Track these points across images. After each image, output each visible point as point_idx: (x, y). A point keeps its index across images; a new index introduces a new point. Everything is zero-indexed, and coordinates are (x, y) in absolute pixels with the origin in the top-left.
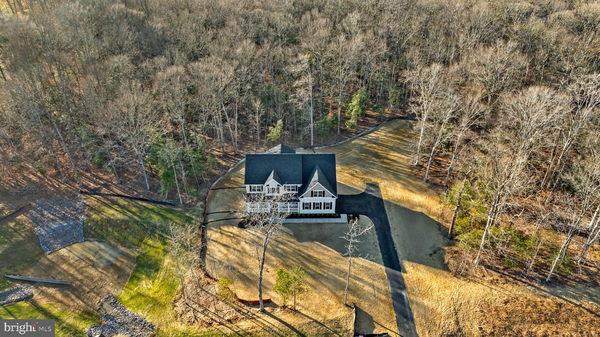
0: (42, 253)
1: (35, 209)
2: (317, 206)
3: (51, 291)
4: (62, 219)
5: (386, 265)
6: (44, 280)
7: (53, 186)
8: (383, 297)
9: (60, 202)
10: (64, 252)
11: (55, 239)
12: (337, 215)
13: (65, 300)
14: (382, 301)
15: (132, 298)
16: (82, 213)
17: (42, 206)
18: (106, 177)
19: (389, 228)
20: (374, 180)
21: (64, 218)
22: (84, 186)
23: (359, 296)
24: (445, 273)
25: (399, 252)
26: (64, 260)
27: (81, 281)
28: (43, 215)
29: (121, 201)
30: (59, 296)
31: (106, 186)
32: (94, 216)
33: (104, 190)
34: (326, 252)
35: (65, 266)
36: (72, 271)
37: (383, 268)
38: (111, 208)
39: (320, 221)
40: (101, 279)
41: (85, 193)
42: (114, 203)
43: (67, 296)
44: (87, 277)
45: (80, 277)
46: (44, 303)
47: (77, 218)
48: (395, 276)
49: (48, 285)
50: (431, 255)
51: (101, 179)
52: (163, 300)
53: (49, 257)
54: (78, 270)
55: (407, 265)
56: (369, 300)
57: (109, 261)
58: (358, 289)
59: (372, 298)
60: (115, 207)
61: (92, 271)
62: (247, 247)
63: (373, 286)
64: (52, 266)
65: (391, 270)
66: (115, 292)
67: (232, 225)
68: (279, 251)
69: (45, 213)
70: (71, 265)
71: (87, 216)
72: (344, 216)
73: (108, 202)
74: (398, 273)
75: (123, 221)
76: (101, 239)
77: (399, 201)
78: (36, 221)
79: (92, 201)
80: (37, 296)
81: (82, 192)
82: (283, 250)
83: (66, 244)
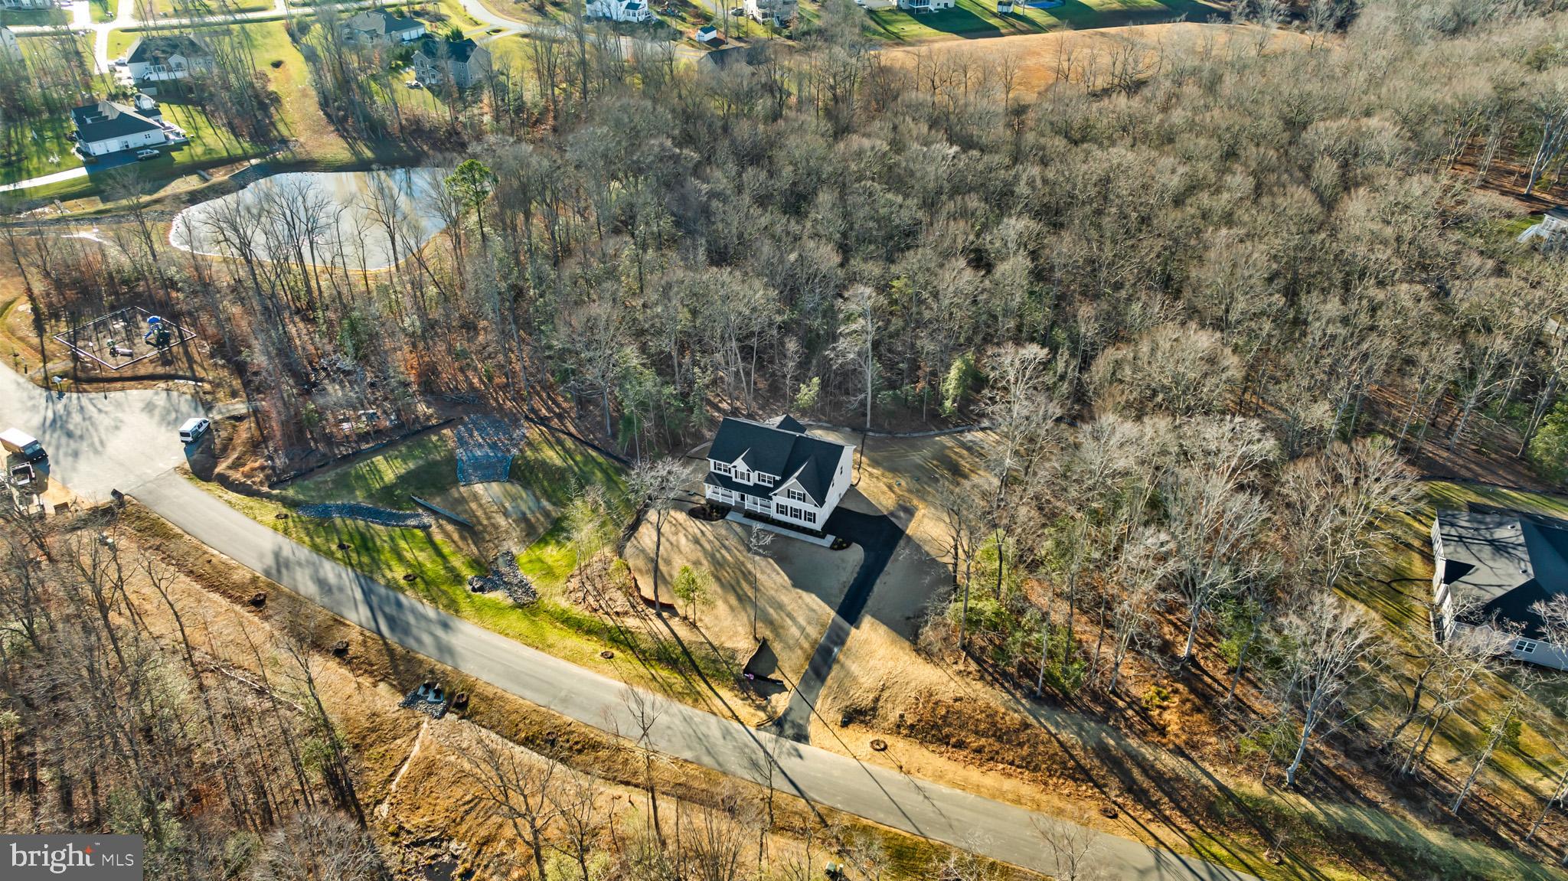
0: (455, 482)
1: (465, 425)
2: (796, 513)
3: (450, 528)
4: (491, 447)
5: (839, 612)
6: (447, 513)
7: (496, 400)
8: (806, 645)
9: (497, 425)
10: (479, 488)
11: (475, 469)
12: (820, 535)
13: (460, 543)
14: (801, 648)
15: (530, 561)
16: (516, 446)
17: (474, 423)
18: (565, 405)
19: (881, 570)
20: (915, 502)
21: (494, 446)
22: (533, 410)
23: (777, 635)
24: (907, 644)
25: (870, 603)
26: (476, 497)
27: (485, 527)
28: (471, 436)
29: (569, 443)
30: (456, 536)
31: (560, 417)
32: (529, 453)
33: (556, 421)
34: (774, 575)
35: (474, 506)
36: (479, 513)
37: (833, 614)
38: (552, 447)
39: (793, 534)
40: (507, 532)
41: (532, 420)
42: (560, 442)
43: (463, 538)
44: (493, 525)
45: (485, 522)
46: (438, 538)
47: (509, 451)
48: (841, 628)
49: (450, 520)
50: (908, 618)
51: (559, 406)
52: (557, 571)
53: (462, 489)
54: (486, 513)
55: (867, 622)
56: (786, 643)
57: (524, 514)
58: (782, 627)
59: (791, 642)
60: (558, 448)
61: (501, 521)
62: (683, 541)
63: (803, 630)
64: (462, 500)
65: (841, 621)
66: (514, 550)
67: (682, 510)
68: (718, 555)
69: (476, 434)
70: (481, 506)
71: (521, 451)
72: (830, 539)
73: (552, 440)
74: (846, 625)
75: (559, 468)
76: (526, 485)
77: (925, 541)
78: (462, 442)
79: (533, 433)
80: (434, 529)
81: (527, 418)
82: (723, 557)
83: (486, 479)
